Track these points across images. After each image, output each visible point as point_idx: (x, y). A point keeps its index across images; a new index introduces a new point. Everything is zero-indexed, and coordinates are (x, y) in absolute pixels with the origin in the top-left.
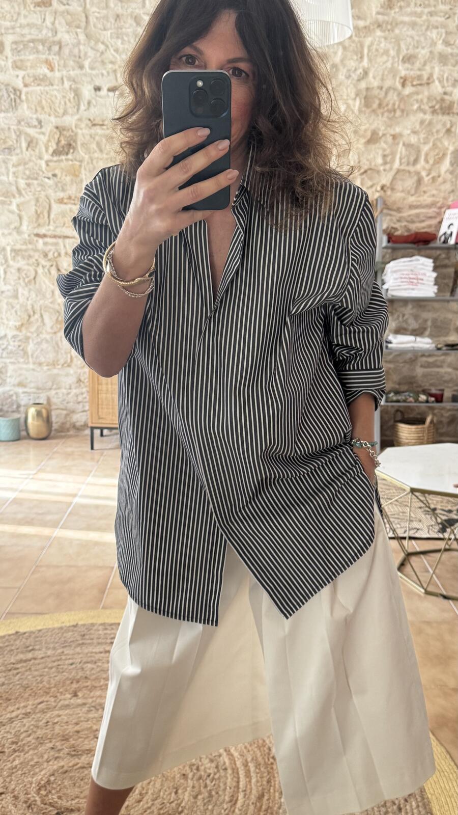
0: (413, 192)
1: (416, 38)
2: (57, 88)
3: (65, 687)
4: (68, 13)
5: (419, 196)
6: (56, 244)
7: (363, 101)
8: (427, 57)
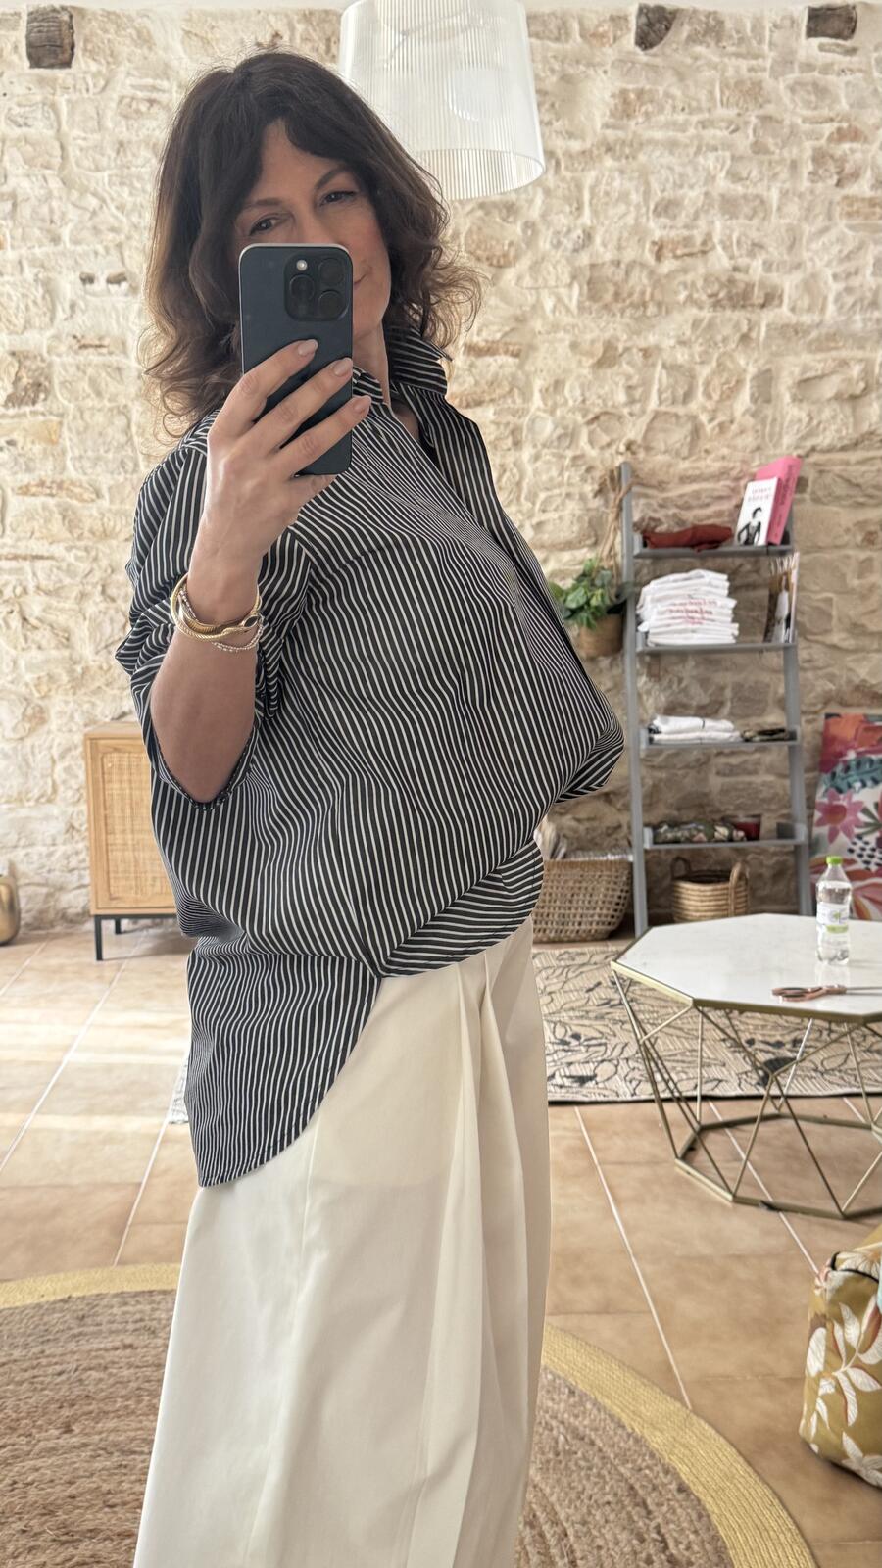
0: (685, 451)
1: (678, 169)
2: (11, 279)
3: (47, 1417)
4: (27, 141)
5: (697, 460)
6: (19, 571)
7: (585, 287)
8: (700, 204)
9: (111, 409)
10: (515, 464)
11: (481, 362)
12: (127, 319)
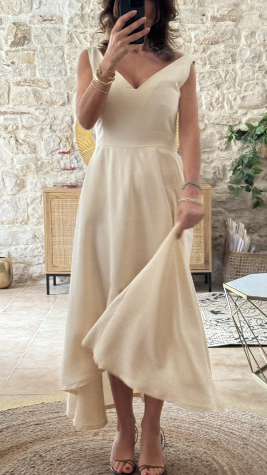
6: (15, 119)
9: (55, 48)
10: (233, 70)
11: (218, 24)
12: (63, 8)
